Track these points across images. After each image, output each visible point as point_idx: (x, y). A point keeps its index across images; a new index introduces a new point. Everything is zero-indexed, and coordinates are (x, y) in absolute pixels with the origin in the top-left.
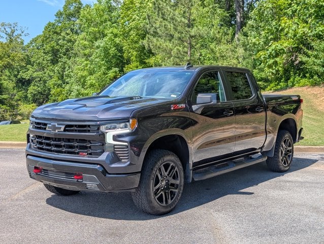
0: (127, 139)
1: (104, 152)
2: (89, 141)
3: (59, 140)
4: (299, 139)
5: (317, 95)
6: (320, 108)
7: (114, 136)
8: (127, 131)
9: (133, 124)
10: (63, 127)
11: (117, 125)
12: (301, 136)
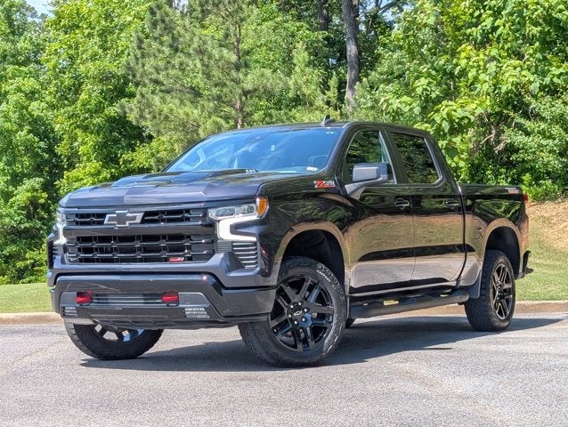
0: (254, 230)
1: (214, 254)
2: (189, 237)
3: (131, 239)
4: (523, 271)
5: (549, 219)
6: (560, 245)
7: (231, 226)
8: (254, 217)
9: (262, 206)
10: (139, 216)
11: (236, 209)
12: (529, 266)
